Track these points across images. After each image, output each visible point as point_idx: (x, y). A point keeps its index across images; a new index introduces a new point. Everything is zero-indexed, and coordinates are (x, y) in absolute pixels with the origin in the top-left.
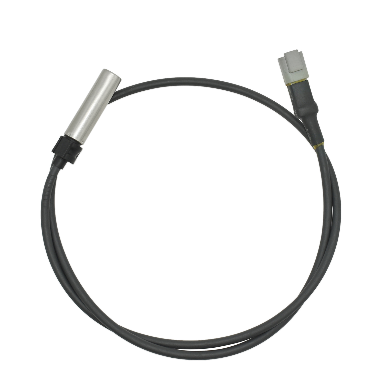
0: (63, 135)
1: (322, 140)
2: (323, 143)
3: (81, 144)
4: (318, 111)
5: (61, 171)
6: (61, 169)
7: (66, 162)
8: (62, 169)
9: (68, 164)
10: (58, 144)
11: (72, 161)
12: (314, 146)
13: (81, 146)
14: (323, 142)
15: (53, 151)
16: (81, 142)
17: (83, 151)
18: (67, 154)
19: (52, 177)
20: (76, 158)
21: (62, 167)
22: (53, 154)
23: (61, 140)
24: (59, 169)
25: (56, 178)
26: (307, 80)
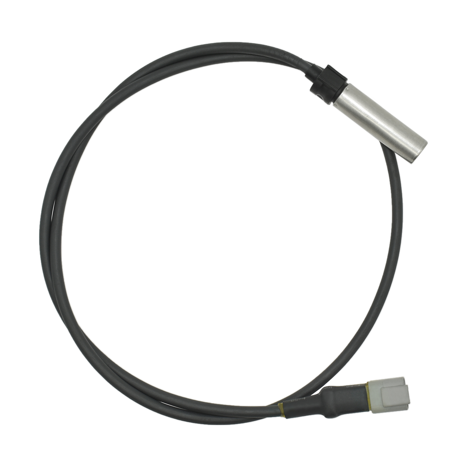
0: (348, 82)
1: (287, 416)
3: (333, 103)
5: (303, 74)
7: (313, 82)
9: (311, 84)
10: (337, 74)
11: (314, 89)
15: (329, 67)
16: (335, 102)
18: (322, 83)
19: (296, 62)
20: (318, 96)
21: (308, 76)
22: (324, 67)
23: (342, 78)
25: (295, 67)
26: (369, 410)
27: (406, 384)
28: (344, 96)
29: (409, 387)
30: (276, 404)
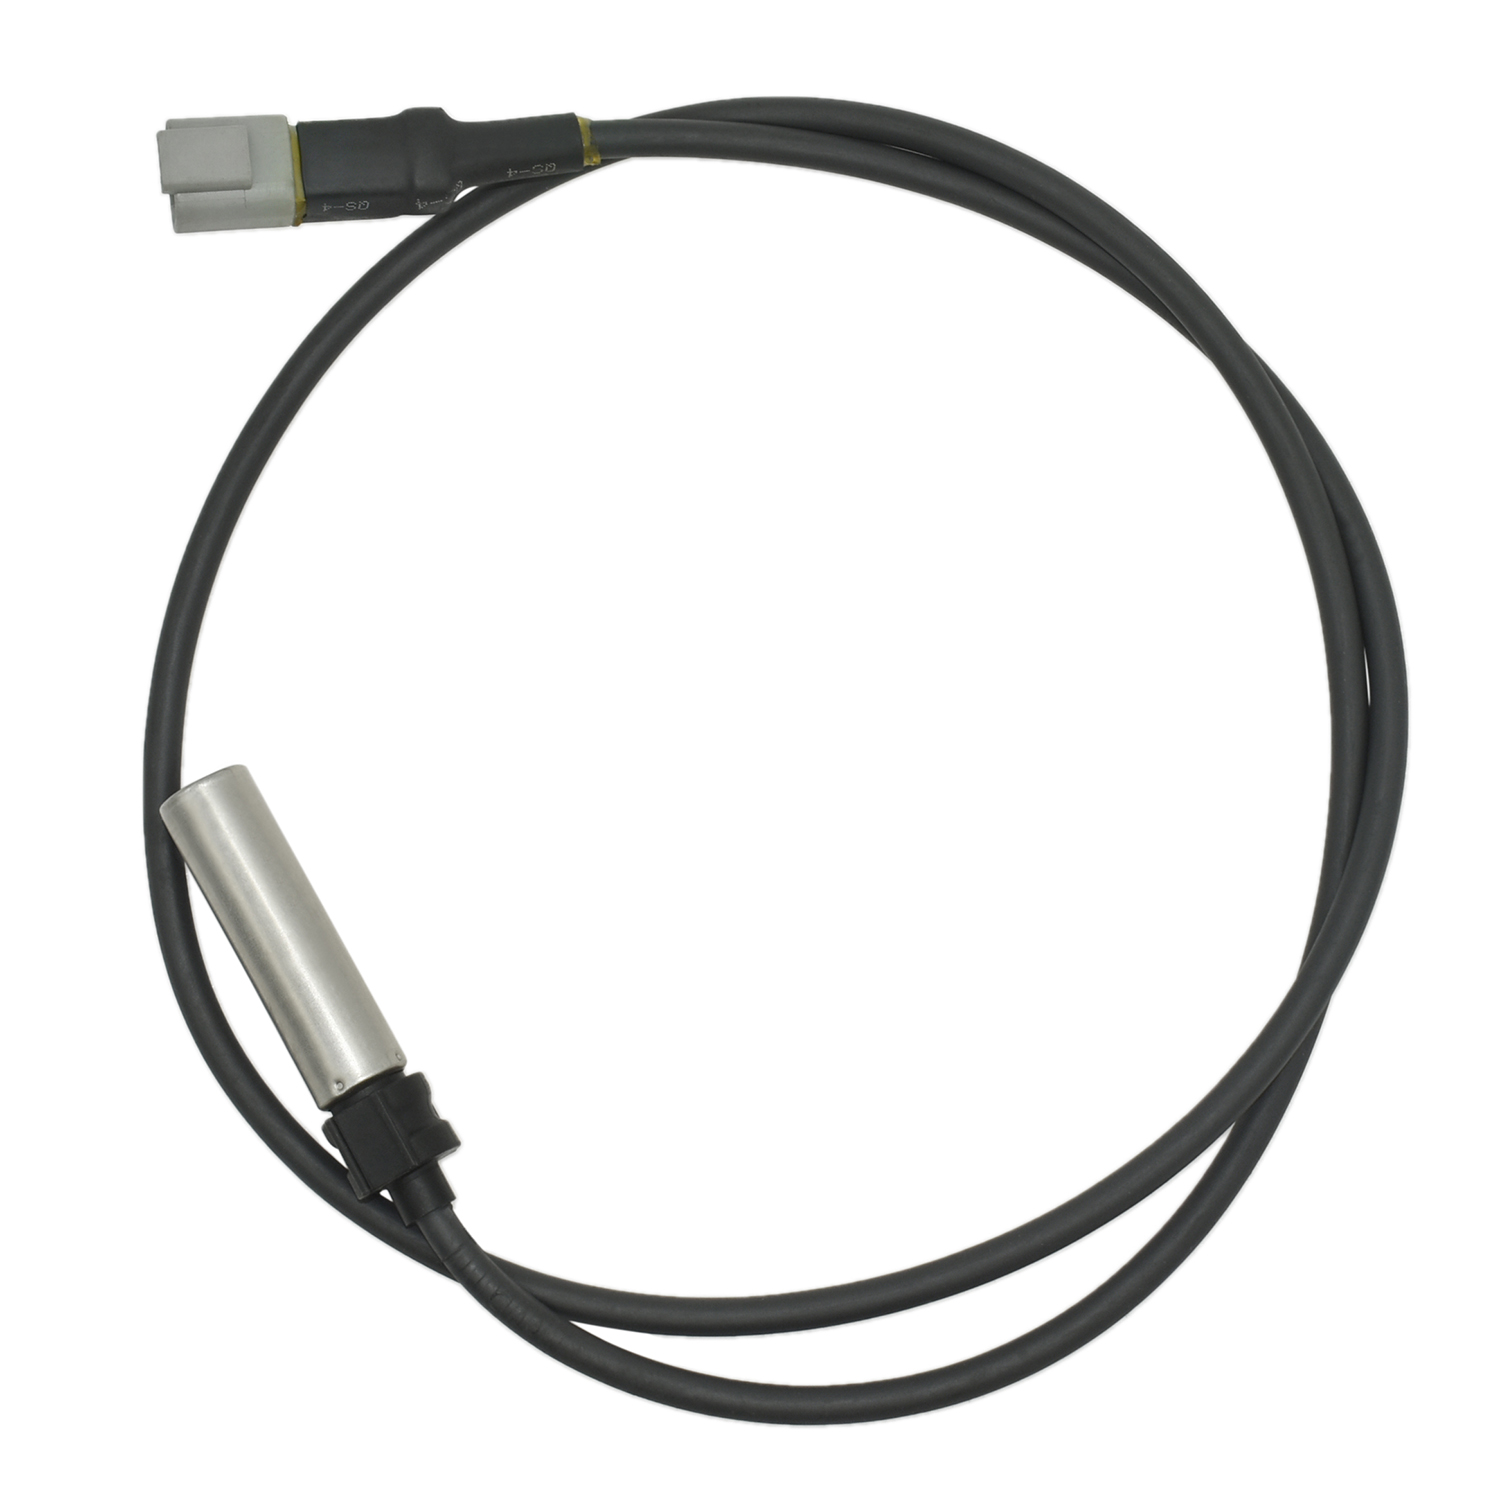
1: (569, 122)
2: (582, 119)
3: (399, 1070)
4: (441, 109)
6: (452, 1203)
7: (437, 1166)
8: (453, 1198)
12: (586, 163)
13: (408, 1071)
14: (578, 123)
16: (394, 1063)
17: (431, 1079)
24: (448, 1209)
26: (297, 127)
27: (167, 198)
28: (356, 1068)
29: (158, 187)
30: (605, 163)
